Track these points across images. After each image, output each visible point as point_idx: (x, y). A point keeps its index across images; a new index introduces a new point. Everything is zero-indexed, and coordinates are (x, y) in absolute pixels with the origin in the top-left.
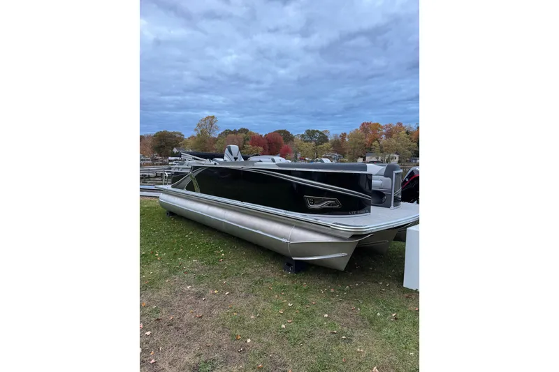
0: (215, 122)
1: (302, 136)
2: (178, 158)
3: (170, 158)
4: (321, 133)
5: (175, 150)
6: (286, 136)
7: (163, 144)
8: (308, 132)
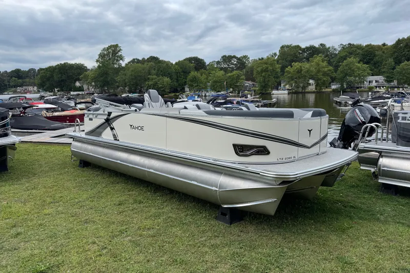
0: (119, 51)
1: (218, 63)
2: (80, 93)
3: (72, 93)
4: (238, 59)
5: (78, 84)
6: (198, 63)
7: (64, 77)
8: (224, 57)
